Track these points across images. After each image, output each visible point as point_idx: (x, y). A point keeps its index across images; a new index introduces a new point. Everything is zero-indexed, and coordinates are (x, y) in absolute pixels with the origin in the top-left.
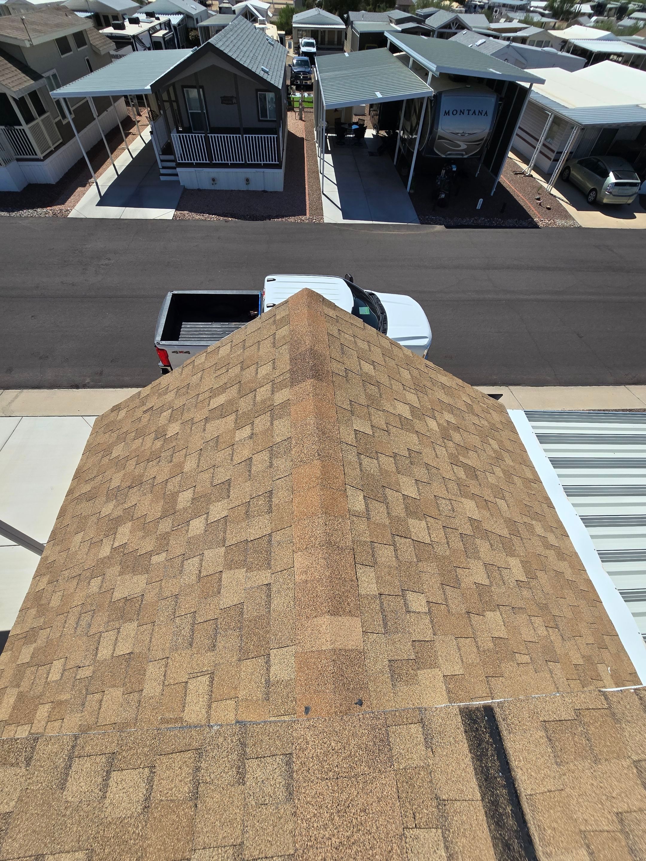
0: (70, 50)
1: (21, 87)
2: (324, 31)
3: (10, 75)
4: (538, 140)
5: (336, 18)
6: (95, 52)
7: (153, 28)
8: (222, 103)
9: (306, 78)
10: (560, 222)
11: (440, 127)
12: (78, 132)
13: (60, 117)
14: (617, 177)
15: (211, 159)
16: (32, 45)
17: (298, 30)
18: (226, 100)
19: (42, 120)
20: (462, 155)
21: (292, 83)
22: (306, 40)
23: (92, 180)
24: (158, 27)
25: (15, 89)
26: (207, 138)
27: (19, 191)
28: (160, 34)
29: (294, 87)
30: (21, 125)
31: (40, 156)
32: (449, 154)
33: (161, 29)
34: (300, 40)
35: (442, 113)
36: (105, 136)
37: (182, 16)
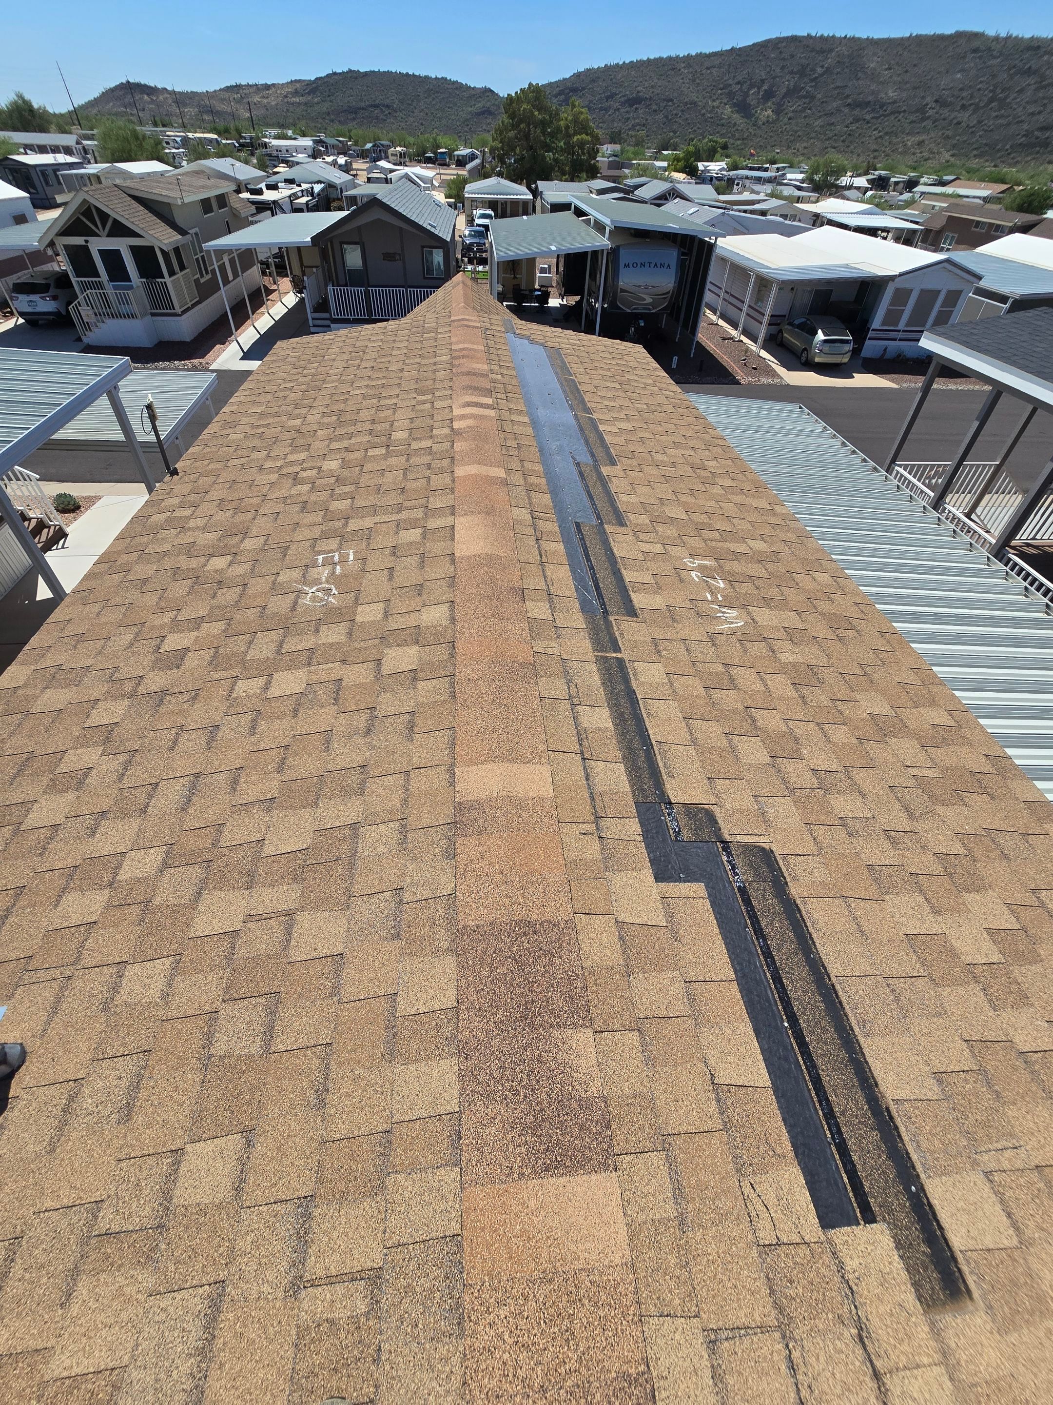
0: (212, 211)
1: (171, 240)
2: (506, 202)
3: (160, 230)
4: (743, 302)
5: (523, 189)
6: (235, 214)
7: (294, 194)
8: (384, 259)
9: (481, 251)
10: (765, 380)
11: (620, 280)
12: (224, 286)
13: (198, 276)
14: (825, 334)
15: (370, 313)
16: (183, 203)
17: (472, 201)
18: (389, 257)
19: (182, 276)
20: (649, 309)
21: (463, 256)
22: (482, 211)
23: (233, 337)
24: (300, 194)
25: (166, 242)
26: (367, 293)
27: (150, 346)
28: (303, 200)
29: (466, 260)
30: (164, 278)
31: (178, 310)
32: (635, 309)
33: (303, 196)
34: (475, 212)
35: (622, 265)
36: (248, 296)
37: (323, 185)
